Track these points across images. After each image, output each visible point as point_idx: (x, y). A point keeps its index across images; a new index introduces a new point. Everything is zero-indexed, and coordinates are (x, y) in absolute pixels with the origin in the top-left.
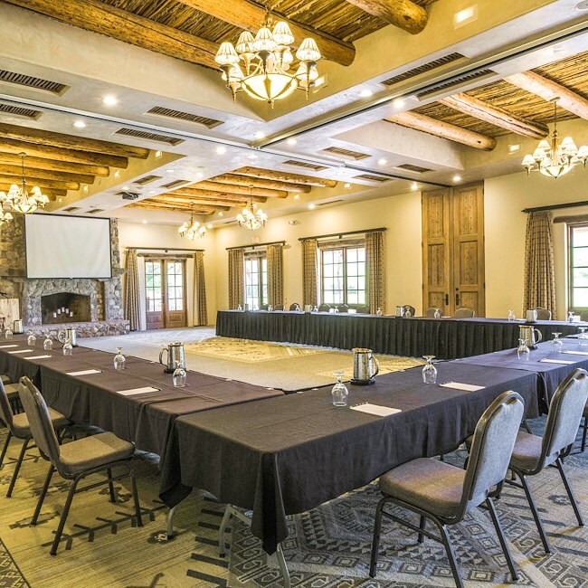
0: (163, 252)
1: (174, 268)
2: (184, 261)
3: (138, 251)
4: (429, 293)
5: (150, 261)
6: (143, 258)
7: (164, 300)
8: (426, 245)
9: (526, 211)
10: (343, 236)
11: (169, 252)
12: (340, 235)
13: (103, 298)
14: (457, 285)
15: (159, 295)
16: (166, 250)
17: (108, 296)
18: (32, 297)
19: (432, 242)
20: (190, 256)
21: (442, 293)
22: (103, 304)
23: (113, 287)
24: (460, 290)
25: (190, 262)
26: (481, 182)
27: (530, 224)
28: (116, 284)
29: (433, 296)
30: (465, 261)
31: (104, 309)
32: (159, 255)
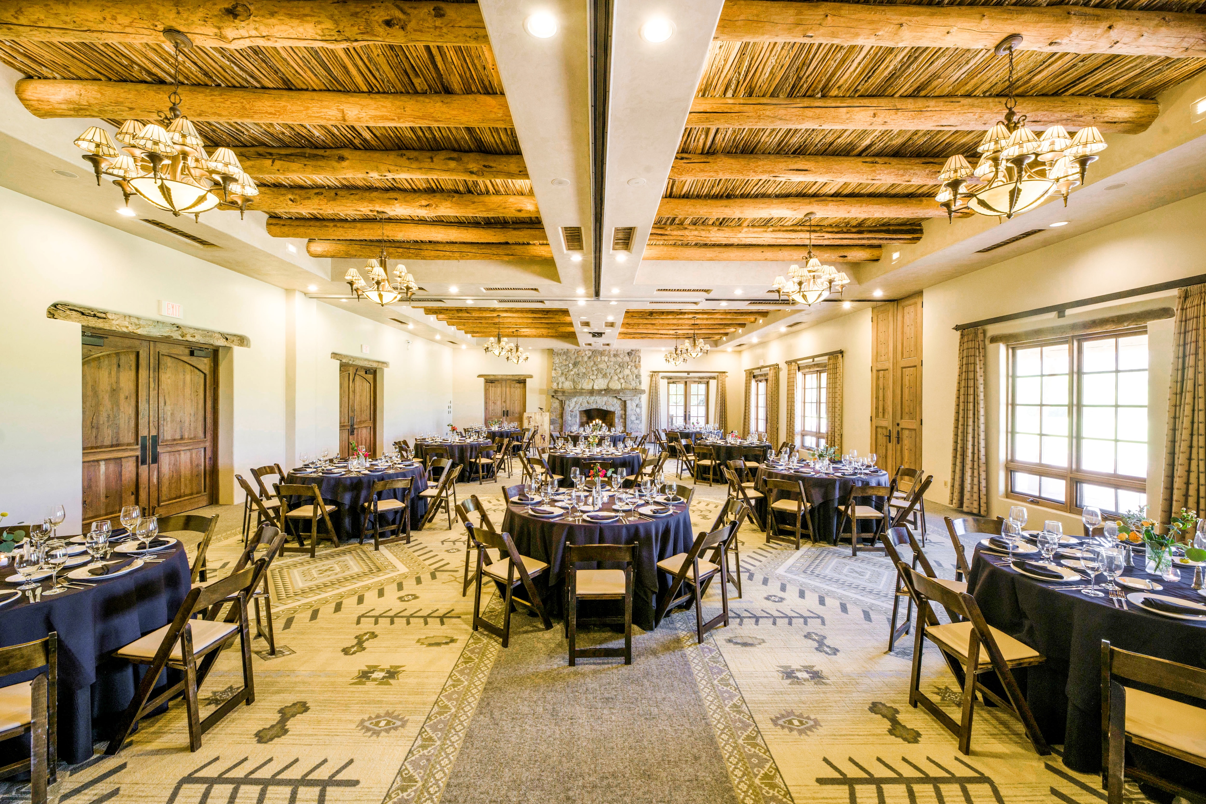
0: (685, 375)
1: (698, 390)
2: (708, 383)
3: (661, 374)
4: (877, 427)
5: (673, 383)
6: (666, 381)
7: (687, 417)
8: (874, 371)
9: (957, 328)
10: (816, 359)
11: (691, 375)
12: (813, 357)
13: (625, 414)
14: (898, 421)
15: (681, 413)
16: (688, 373)
17: (629, 412)
18: (572, 411)
19: (880, 367)
20: (714, 378)
21: (886, 428)
22: (625, 419)
23: (635, 405)
24: (901, 426)
25: (713, 383)
26: (920, 293)
27: (961, 344)
28: (637, 402)
29: (879, 430)
30: (906, 391)
31: (625, 423)
32: (681, 378)
